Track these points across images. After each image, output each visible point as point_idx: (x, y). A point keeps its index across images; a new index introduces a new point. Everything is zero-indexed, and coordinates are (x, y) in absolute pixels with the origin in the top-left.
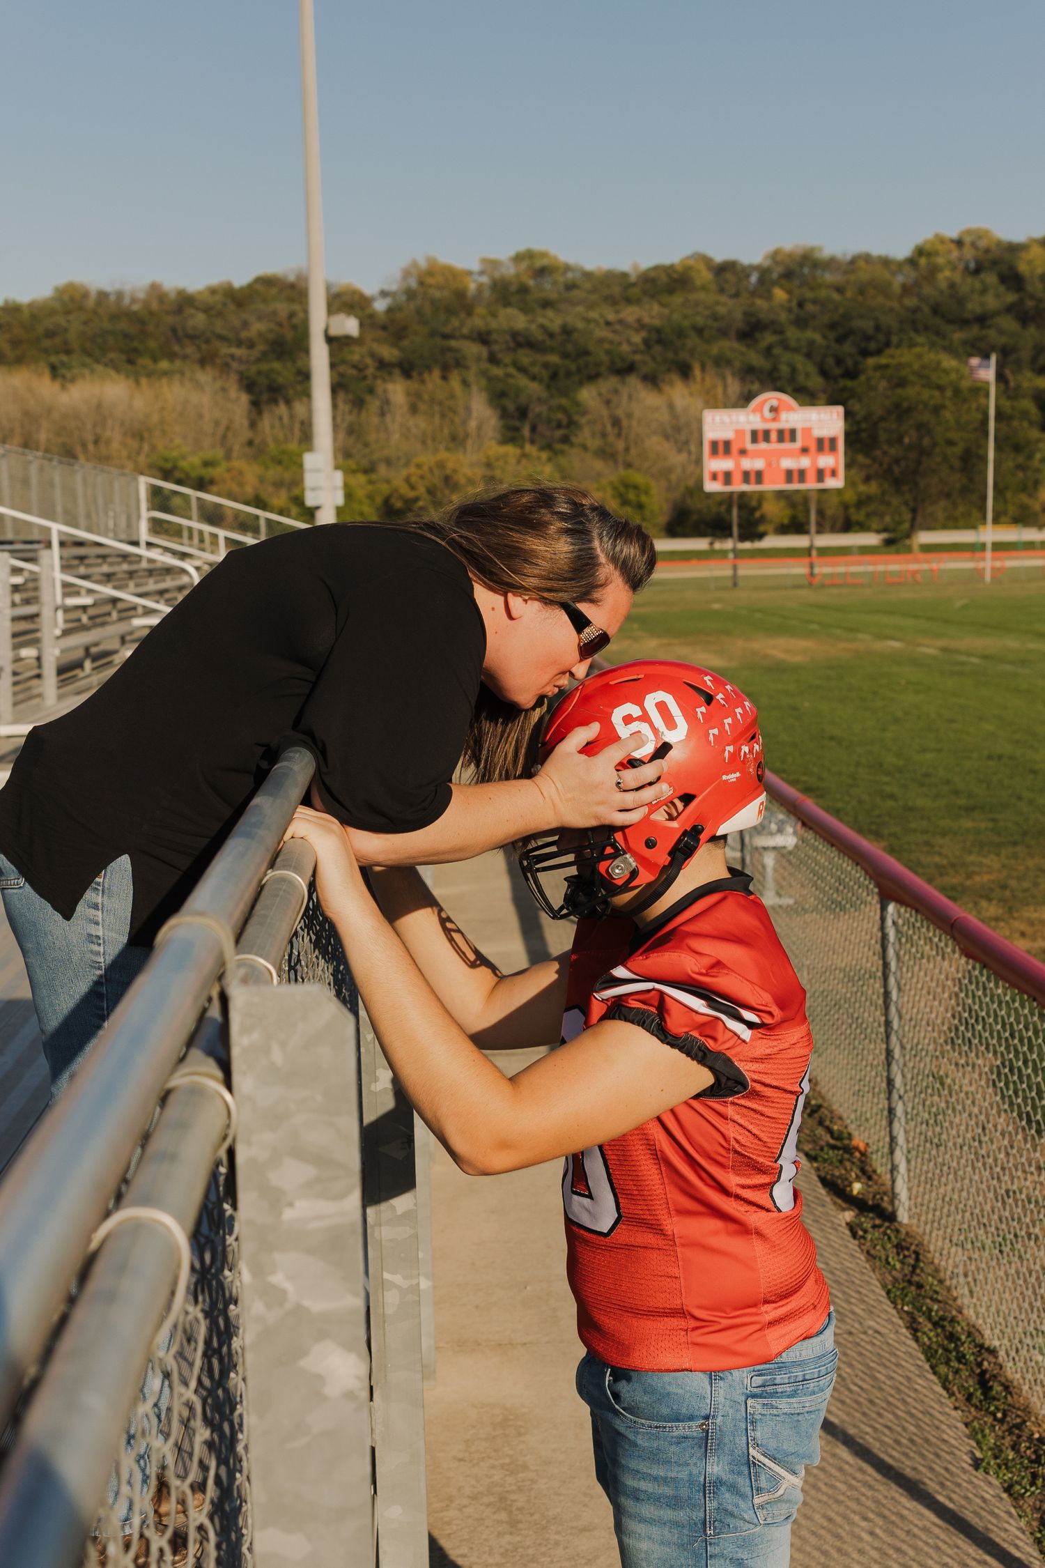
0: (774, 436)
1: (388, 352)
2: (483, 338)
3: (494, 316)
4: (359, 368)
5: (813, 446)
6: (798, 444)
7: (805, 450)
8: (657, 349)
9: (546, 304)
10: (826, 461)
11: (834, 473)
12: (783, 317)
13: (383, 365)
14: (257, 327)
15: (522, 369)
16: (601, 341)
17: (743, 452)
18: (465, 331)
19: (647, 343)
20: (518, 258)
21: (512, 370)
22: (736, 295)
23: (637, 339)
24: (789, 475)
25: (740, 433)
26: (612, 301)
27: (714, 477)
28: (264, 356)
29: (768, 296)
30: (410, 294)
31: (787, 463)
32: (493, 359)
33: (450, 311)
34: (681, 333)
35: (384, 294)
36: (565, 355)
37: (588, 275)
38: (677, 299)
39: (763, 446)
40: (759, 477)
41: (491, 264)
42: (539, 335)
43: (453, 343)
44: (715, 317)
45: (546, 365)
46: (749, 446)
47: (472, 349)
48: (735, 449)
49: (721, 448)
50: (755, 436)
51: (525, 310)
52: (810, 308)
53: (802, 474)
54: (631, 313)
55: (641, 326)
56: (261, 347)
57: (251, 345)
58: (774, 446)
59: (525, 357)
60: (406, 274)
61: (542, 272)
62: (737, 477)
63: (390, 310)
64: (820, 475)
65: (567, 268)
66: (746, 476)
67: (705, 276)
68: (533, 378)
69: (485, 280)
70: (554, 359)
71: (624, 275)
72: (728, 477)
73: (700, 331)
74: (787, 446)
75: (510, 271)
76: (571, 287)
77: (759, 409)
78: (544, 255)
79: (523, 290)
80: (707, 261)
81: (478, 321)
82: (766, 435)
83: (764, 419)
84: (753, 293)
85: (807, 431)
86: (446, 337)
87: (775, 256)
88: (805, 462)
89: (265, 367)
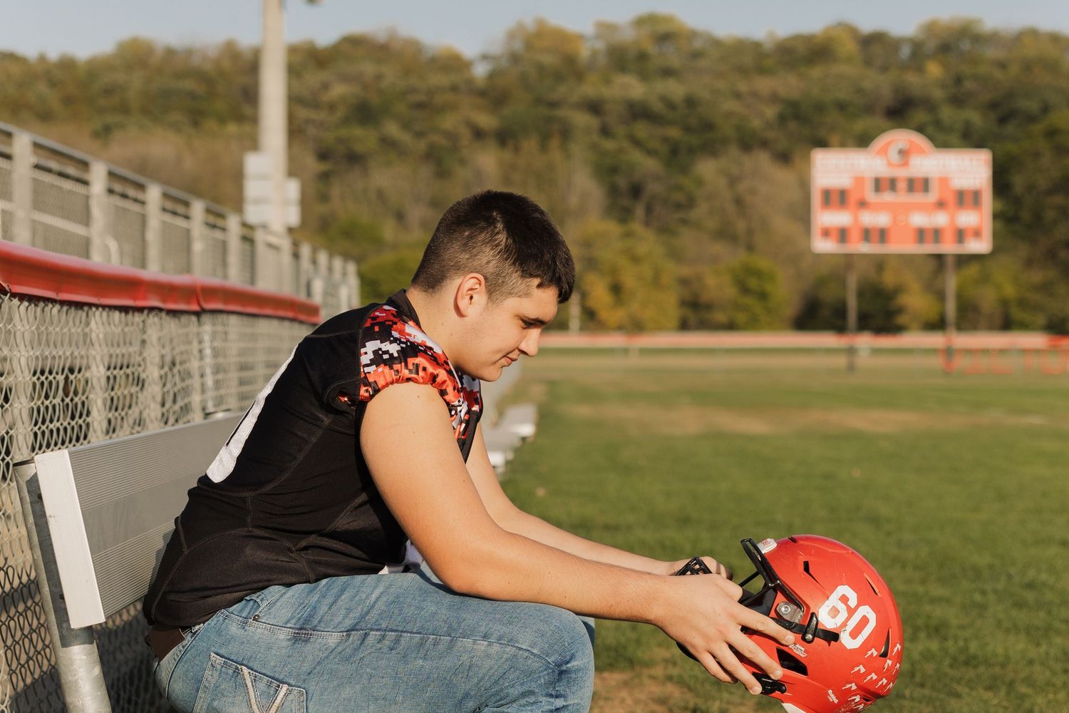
0: (902, 185)
1: (486, 120)
2: (595, 107)
3: (608, 82)
4: (452, 137)
5: (950, 198)
6: (932, 197)
7: (941, 205)
8: (792, 125)
9: (668, 72)
10: (968, 219)
11: (977, 233)
12: (938, 94)
13: (479, 134)
14: (338, 90)
15: (637, 143)
16: (729, 115)
17: (863, 204)
18: (575, 98)
19: (782, 119)
20: (641, 22)
21: (626, 144)
22: (884, 69)
23: (771, 112)
24: (921, 235)
25: (859, 181)
26: (743, 71)
27: (826, 233)
28: (346, 121)
29: (920, 69)
30: (515, 58)
31: (919, 220)
32: (605, 132)
33: (558, 77)
34: (820, 108)
35: (485, 57)
36: (687, 129)
37: (717, 43)
38: (816, 72)
39: (888, 197)
40: (883, 235)
41: (605, 28)
42: (658, 107)
43: (562, 113)
44: (860, 91)
45: (666, 140)
46: (870, 196)
47: (582, 120)
48: (853, 198)
49: (835, 198)
50: (879, 185)
51: (644, 76)
52: (969, 85)
53: (937, 234)
54: (765, 85)
55: (774, 98)
56: (340, 113)
57: (332, 107)
58: (901, 197)
59: (642, 130)
60: (511, 36)
61: (665, 37)
62: (855, 235)
63: (492, 76)
64: (960, 235)
65: (693, 35)
66: (867, 234)
67: (849, 47)
68: (651, 153)
69: (600, 45)
70: (674, 133)
71: (757, 45)
72: (843, 235)
73: (842, 107)
74: (918, 198)
75: (628, 36)
76: (696, 55)
77: (884, 151)
78: (668, 19)
79: (642, 57)
80: (852, 31)
81: (590, 88)
82: (892, 184)
83: (890, 164)
84: (904, 67)
85: (944, 181)
86: (553, 105)
87: (931, 28)
88: (941, 219)
89: (343, 132)
